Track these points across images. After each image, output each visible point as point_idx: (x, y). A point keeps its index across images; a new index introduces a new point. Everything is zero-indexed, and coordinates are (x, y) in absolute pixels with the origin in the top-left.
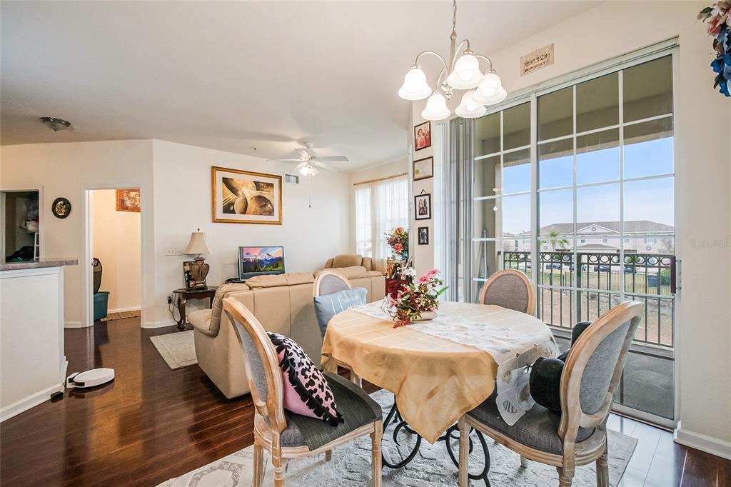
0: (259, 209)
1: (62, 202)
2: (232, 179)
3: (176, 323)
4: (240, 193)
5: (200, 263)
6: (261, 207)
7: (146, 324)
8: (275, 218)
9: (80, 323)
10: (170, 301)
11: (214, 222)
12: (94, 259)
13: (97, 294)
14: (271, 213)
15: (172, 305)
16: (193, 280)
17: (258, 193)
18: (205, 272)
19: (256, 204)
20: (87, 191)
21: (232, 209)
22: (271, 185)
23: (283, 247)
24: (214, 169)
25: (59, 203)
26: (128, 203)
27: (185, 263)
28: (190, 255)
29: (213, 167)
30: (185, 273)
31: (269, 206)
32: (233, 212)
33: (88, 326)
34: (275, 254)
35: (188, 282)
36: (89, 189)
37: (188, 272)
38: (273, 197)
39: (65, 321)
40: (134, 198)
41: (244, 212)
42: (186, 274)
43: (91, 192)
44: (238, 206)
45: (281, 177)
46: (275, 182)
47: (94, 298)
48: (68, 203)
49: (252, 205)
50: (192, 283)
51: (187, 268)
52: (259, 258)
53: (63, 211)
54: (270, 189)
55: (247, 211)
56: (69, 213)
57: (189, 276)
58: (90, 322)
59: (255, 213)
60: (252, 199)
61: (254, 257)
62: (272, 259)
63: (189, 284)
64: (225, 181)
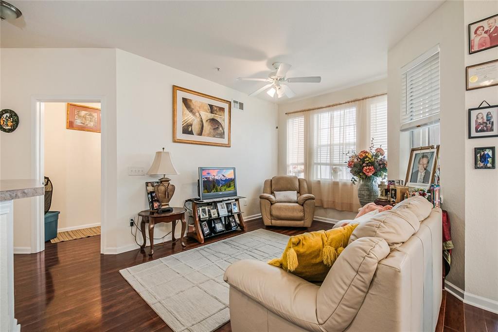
0: (212, 131)
1: (8, 115)
2: (191, 100)
3: (140, 248)
4: (197, 114)
5: (166, 184)
6: (214, 129)
7: (106, 249)
8: (225, 141)
9: (29, 248)
10: (132, 224)
11: (175, 142)
12: (45, 178)
13: (48, 215)
14: (222, 135)
15: (134, 228)
16: (158, 201)
17: (211, 116)
18: (171, 193)
19: (210, 126)
20: (38, 103)
21: (190, 129)
22: (222, 109)
23: (234, 169)
24: (175, 88)
25: (5, 116)
26: (78, 122)
27: (147, 184)
28: (152, 176)
29: (174, 87)
30: (148, 194)
31: (221, 129)
32: (191, 133)
33: (38, 251)
34: (229, 175)
35: (152, 203)
36: (40, 101)
37: (151, 193)
38: (224, 120)
39: (14, 246)
40: (84, 117)
41: (200, 134)
42: (150, 196)
43: (43, 104)
44: (196, 128)
45: (230, 102)
46: (226, 106)
47: (45, 219)
48: (16, 115)
49: (207, 127)
50: (156, 205)
51: (150, 189)
52: (216, 178)
53: (10, 124)
54: (221, 113)
55: (203, 133)
56: (17, 126)
57: (152, 197)
58: (39, 247)
59: (209, 135)
60: (207, 121)
61: (213, 177)
62: (226, 180)
63: (153, 206)
64: (185, 101)
